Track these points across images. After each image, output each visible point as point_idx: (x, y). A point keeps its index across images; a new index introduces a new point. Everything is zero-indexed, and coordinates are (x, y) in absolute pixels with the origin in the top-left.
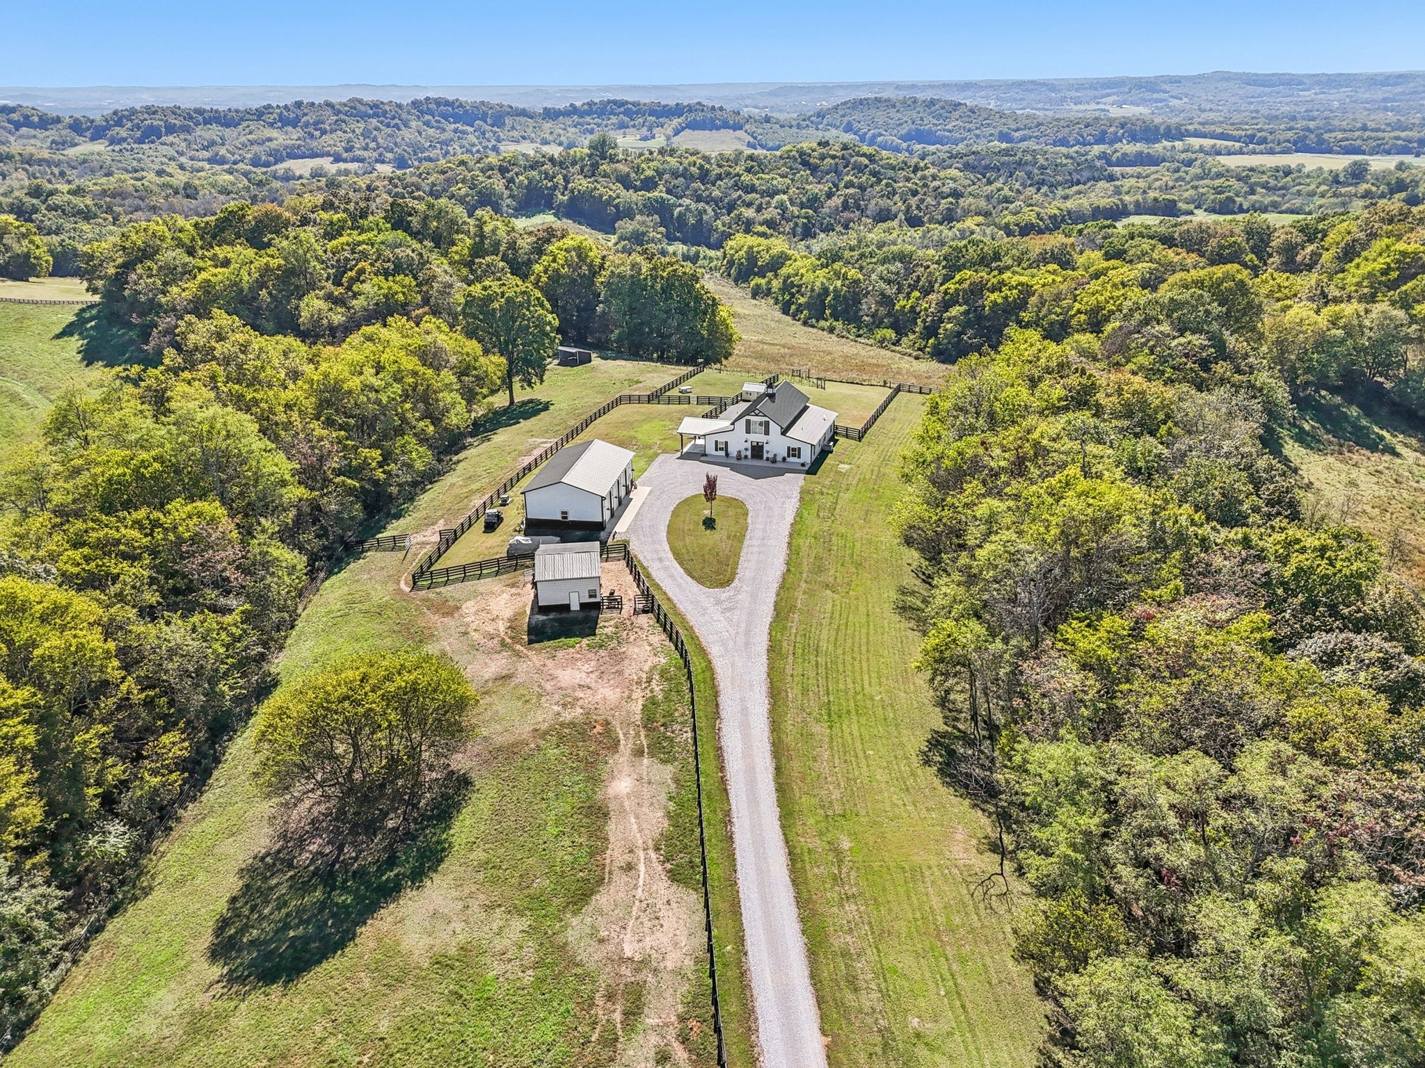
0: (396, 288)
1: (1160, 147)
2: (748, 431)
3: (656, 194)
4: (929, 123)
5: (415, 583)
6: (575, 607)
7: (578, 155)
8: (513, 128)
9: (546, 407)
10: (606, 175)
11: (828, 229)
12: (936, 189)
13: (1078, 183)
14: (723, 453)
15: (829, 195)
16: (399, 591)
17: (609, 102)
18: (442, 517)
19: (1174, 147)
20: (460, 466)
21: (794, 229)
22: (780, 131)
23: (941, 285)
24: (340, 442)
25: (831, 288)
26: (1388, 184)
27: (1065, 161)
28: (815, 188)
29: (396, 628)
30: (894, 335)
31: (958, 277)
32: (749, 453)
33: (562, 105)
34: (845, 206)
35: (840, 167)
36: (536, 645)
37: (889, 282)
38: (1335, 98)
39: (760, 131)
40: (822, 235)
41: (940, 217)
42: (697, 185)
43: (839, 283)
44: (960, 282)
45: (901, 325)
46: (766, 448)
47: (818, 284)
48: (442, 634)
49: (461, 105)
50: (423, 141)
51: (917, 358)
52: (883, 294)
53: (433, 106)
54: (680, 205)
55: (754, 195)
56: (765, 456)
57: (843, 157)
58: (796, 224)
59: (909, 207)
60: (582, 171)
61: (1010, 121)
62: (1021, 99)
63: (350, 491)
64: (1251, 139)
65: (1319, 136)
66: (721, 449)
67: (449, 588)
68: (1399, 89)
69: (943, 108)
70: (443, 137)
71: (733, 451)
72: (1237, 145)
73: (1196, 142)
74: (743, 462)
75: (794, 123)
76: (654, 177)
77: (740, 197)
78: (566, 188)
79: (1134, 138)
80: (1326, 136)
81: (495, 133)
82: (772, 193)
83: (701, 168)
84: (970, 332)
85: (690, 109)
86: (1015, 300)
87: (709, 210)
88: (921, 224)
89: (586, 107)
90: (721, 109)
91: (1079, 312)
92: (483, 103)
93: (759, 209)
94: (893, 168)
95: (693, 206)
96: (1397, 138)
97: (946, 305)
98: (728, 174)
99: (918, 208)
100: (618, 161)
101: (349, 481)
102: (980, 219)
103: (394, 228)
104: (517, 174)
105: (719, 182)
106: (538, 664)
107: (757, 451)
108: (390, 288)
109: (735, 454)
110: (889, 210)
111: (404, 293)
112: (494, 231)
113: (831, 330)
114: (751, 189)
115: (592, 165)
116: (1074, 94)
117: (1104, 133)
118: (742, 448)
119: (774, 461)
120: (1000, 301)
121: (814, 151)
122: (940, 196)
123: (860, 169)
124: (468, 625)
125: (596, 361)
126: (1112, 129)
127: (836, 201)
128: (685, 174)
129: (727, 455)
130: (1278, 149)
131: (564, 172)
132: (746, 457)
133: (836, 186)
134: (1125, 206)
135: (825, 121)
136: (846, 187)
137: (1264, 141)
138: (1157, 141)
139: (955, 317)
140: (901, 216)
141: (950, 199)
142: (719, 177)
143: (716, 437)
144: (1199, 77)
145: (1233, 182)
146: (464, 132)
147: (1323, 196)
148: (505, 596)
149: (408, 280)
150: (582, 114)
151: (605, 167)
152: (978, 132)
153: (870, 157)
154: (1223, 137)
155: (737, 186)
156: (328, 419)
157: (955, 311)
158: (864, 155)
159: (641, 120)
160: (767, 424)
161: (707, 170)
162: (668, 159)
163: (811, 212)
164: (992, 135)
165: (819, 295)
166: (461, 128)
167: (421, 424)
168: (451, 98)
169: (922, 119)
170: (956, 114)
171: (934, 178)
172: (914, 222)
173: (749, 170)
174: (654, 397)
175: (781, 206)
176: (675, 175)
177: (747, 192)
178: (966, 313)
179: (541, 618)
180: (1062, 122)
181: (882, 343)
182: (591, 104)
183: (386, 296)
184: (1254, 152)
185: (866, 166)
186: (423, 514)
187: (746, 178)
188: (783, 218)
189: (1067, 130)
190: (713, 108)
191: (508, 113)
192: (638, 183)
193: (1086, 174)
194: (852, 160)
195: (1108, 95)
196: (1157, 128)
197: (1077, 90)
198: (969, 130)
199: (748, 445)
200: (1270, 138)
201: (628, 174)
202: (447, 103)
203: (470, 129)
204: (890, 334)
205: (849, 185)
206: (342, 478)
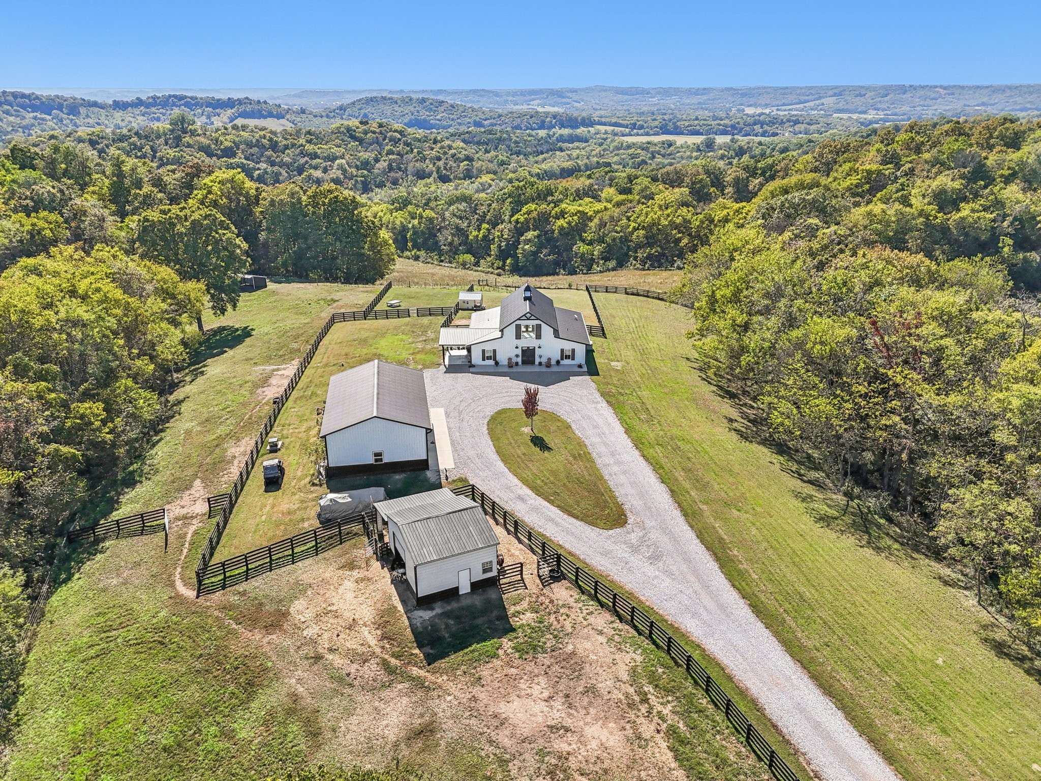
0: (41, 224)
1: (581, 131)
2: (518, 336)
3: (236, 160)
4: (424, 115)
5: (200, 582)
6: (465, 589)
7: (161, 130)
8: (87, 116)
9: (247, 333)
10: (189, 146)
11: (381, 185)
12: (453, 156)
13: (542, 153)
14: (492, 362)
15: (377, 160)
16: (178, 599)
17: (170, 96)
18: (195, 476)
19: (589, 132)
20: (184, 407)
21: (355, 185)
22: (314, 119)
23: (512, 216)
24: (40, 397)
25: (410, 226)
26: (734, 150)
27: (529, 139)
28: (365, 155)
29: (198, 665)
30: (473, 259)
31: (524, 210)
32: (519, 360)
33: (128, 99)
34: (390, 168)
35: (381, 139)
36: (442, 664)
37: (461, 218)
38: (671, 102)
39: (299, 119)
40: (377, 190)
41: (462, 175)
42: (269, 153)
43: (416, 222)
44: (529, 213)
45: (479, 251)
46: (538, 352)
47: (398, 222)
48: (280, 664)
49: (37, 98)
50: (5, 126)
51: (499, 275)
52: (458, 228)
53: (10, 98)
54: (259, 169)
55: (318, 160)
56: (537, 361)
57: (381, 133)
58: (356, 181)
59: (438, 169)
60: (166, 144)
61: (480, 114)
62: (478, 101)
63: (69, 463)
64: (634, 126)
65: (674, 124)
66: (489, 358)
67: (255, 583)
68: (705, 97)
69: (432, 104)
70: (24, 123)
71: (502, 358)
72: (627, 130)
73: (602, 128)
74: (515, 370)
75: (324, 114)
76: (231, 148)
77: (307, 162)
78: (154, 157)
79: (563, 126)
80: (679, 123)
81: (72, 120)
82: (334, 159)
83: (271, 140)
84: (545, 251)
85: (240, 102)
86: (576, 224)
87: (284, 172)
88: (449, 180)
89: (151, 100)
90: (265, 102)
91: (635, 229)
92: (57, 96)
93: (325, 171)
94: (419, 141)
95: (270, 169)
96: (719, 125)
97: (520, 230)
98: (293, 145)
99: (445, 169)
100: (199, 135)
101: (65, 449)
102: (492, 176)
103: (22, 168)
104: (107, 146)
105: (287, 151)
106: (464, 697)
107: (528, 355)
108: (33, 225)
109: (506, 363)
110: (424, 171)
111: (51, 229)
112: (133, 170)
113: (417, 258)
114: (315, 156)
115: (175, 138)
116: (510, 98)
117: (543, 122)
118: (512, 355)
119: (548, 365)
120: (565, 225)
121: (358, 128)
122: (459, 160)
123: (396, 142)
124: (313, 642)
125: (271, 286)
126: (548, 119)
127: (382, 165)
128: (258, 144)
129: (497, 363)
130: (652, 132)
131: (151, 144)
132: (517, 364)
133: (380, 154)
134: (579, 167)
135: (347, 113)
136: (387, 154)
137: (641, 127)
138: (578, 127)
139: (530, 240)
140: (435, 175)
141: (466, 163)
142: (286, 147)
143: (483, 346)
144: (587, 89)
145: (639, 151)
146: (43, 119)
147: (696, 159)
148: (349, 584)
149: (53, 217)
150: (148, 106)
151: (187, 139)
152: (459, 121)
153: (401, 132)
154: (616, 125)
155: (303, 154)
156: (16, 366)
157: (530, 235)
158: (396, 131)
159: (200, 111)
160: (539, 327)
161: (276, 142)
162: (242, 133)
163: (366, 172)
164: (469, 123)
165: (400, 232)
166: (39, 116)
167: (139, 363)
168: (27, 92)
169: (418, 112)
170: (442, 109)
171: (450, 147)
172: (444, 179)
173: (310, 142)
174: (368, 313)
175: (341, 167)
176: (250, 145)
177: (311, 159)
178: (538, 236)
179: (425, 615)
180: (515, 115)
181: (464, 265)
182: (154, 98)
183: (30, 233)
184: (638, 135)
185: (399, 140)
186: (164, 476)
187: (309, 148)
188: (345, 177)
189: (519, 120)
190: (259, 102)
191: (82, 105)
192: (219, 152)
193: (545, 147)
194: (389, 135)
195: (533, 100)
196: (576, 119)
197: (513, 96)
198: (453, 120)
199: (519, 352)
200: (645, 125)
201: (209, 146)
202: (23, 96)
203: (48, 117)
204: (469, 258)
205: (390, 152)
206: (54, 446)
